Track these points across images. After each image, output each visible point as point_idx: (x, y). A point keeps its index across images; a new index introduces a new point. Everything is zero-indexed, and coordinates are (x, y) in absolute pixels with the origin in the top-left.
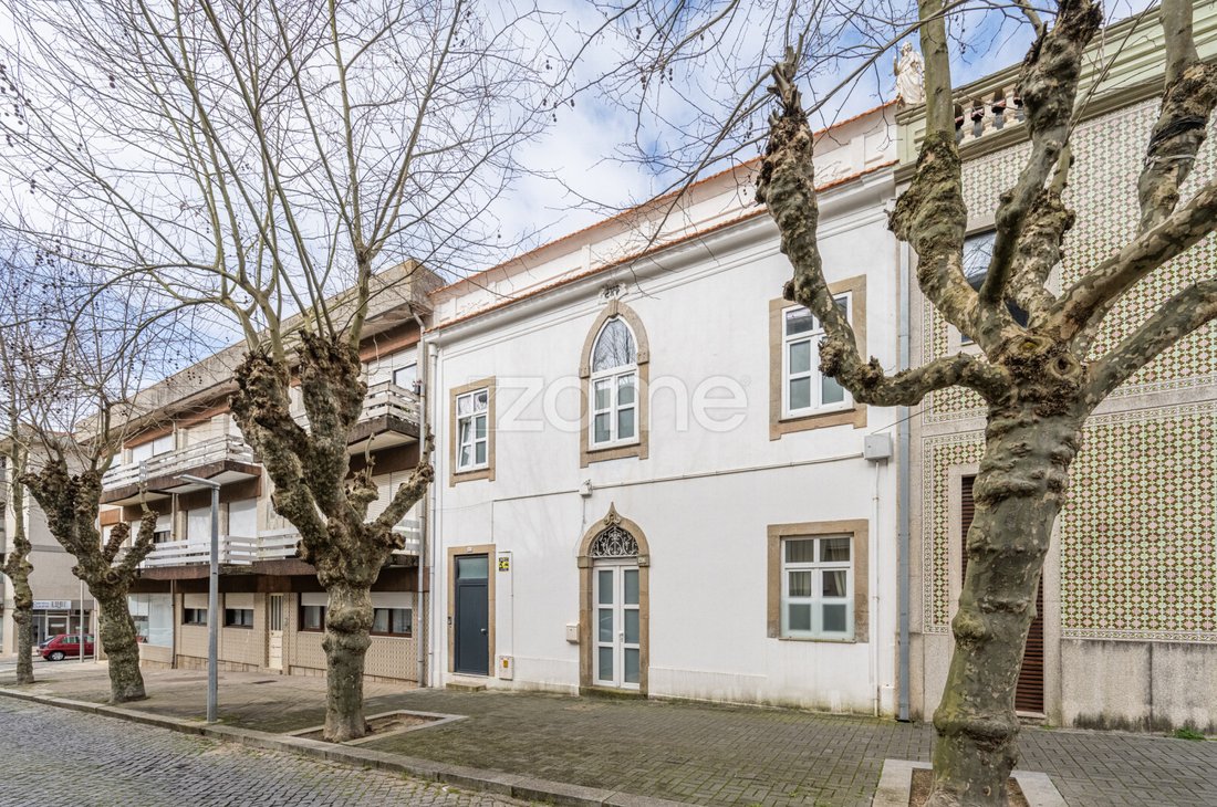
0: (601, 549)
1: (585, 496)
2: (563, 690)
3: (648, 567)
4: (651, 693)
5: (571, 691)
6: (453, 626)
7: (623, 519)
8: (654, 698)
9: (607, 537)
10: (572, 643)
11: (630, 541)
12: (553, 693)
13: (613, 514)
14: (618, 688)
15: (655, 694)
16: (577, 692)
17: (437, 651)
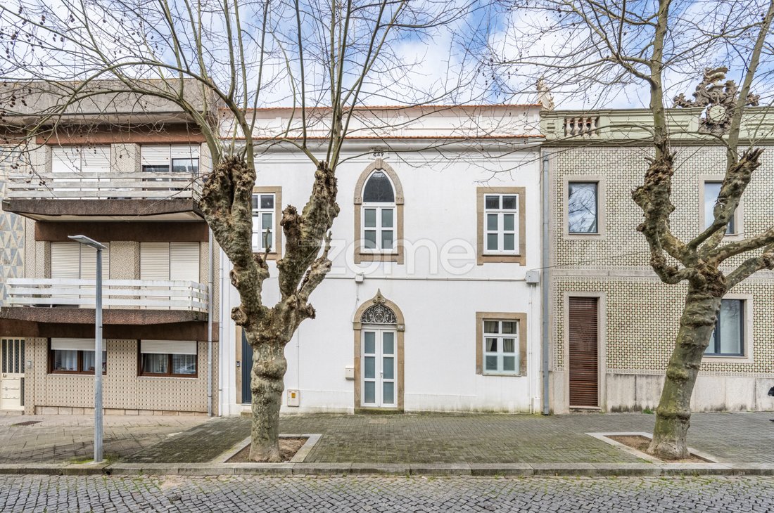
0: (368, 318)
1: (359, 283)
2: (342, 411)
3: (403, 331)
4: (407, 408)
5: (348, 411)
6: (241, 368)
7: (387, 300)
8: (408, 412)
9: (373, 310)
10: (348, 379)
11: (390, 315)
12: (334, 413)
13: (379, 296)
14: (379, 407)
15: (409, 410)
16: (353, 412)
17: (226, 388)
